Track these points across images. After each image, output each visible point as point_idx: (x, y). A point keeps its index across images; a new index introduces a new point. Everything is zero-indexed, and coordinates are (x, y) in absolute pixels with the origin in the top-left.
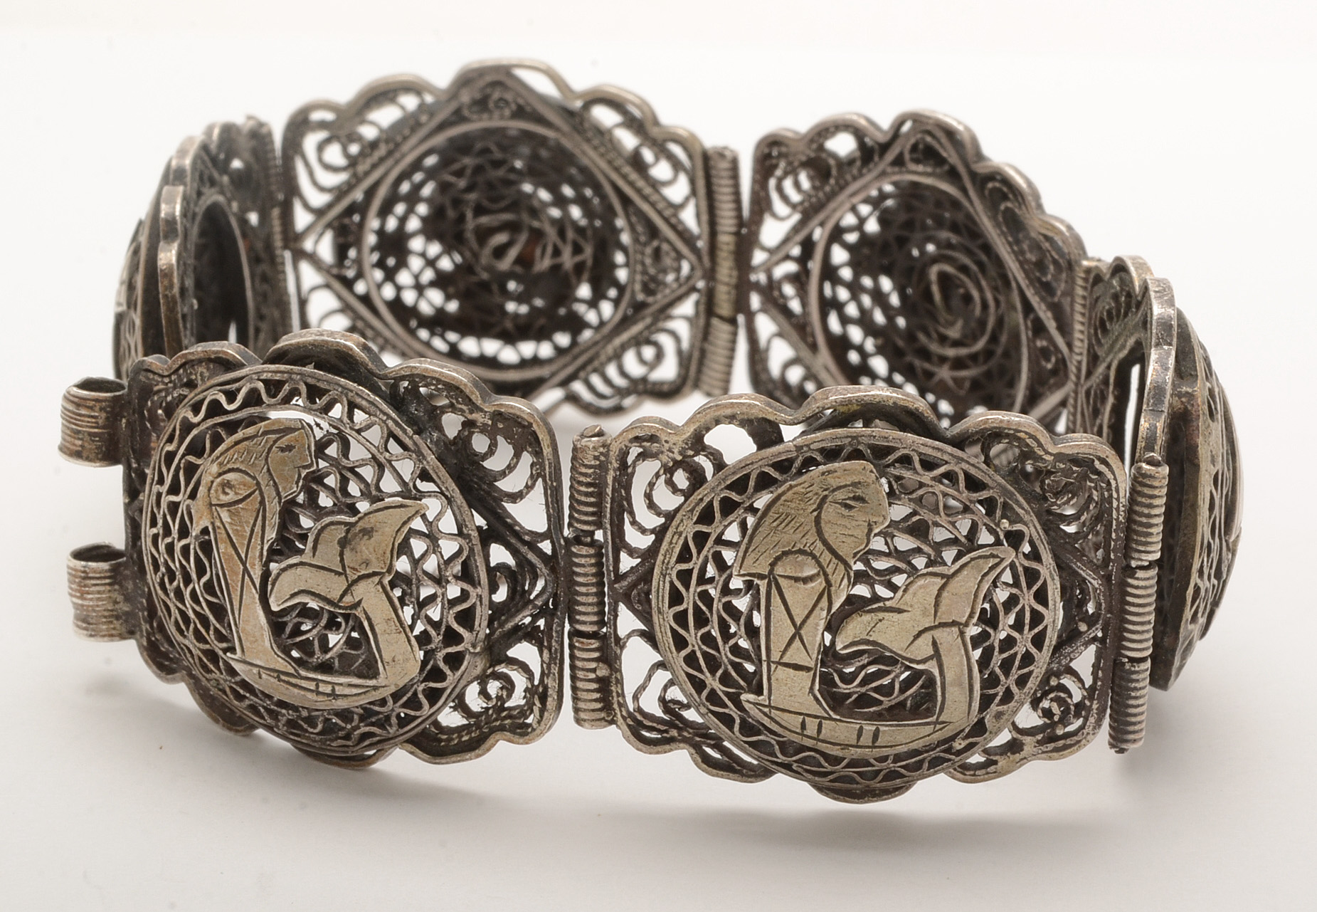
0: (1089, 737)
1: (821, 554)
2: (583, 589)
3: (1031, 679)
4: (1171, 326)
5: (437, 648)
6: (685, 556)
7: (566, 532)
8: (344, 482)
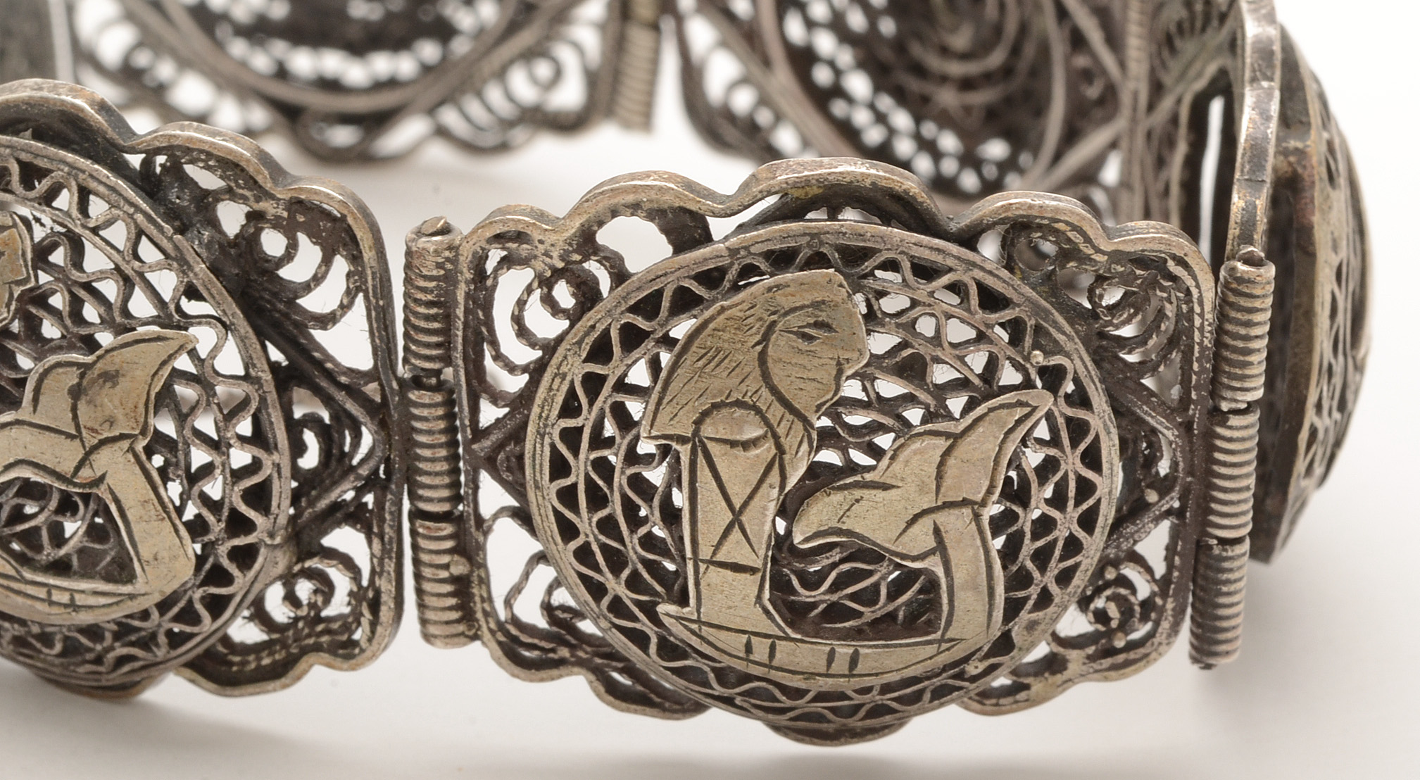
0: (1161, 649)
1: (768, 408)
2: (426, 453)
3: (1078, 574)
4: (1272, 53)
5: (217, 540)
6: (570, 408)
7: (400, 369)
8: (76, 305)
